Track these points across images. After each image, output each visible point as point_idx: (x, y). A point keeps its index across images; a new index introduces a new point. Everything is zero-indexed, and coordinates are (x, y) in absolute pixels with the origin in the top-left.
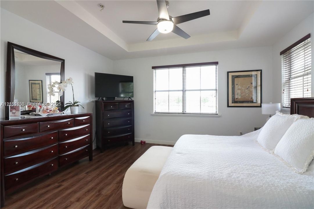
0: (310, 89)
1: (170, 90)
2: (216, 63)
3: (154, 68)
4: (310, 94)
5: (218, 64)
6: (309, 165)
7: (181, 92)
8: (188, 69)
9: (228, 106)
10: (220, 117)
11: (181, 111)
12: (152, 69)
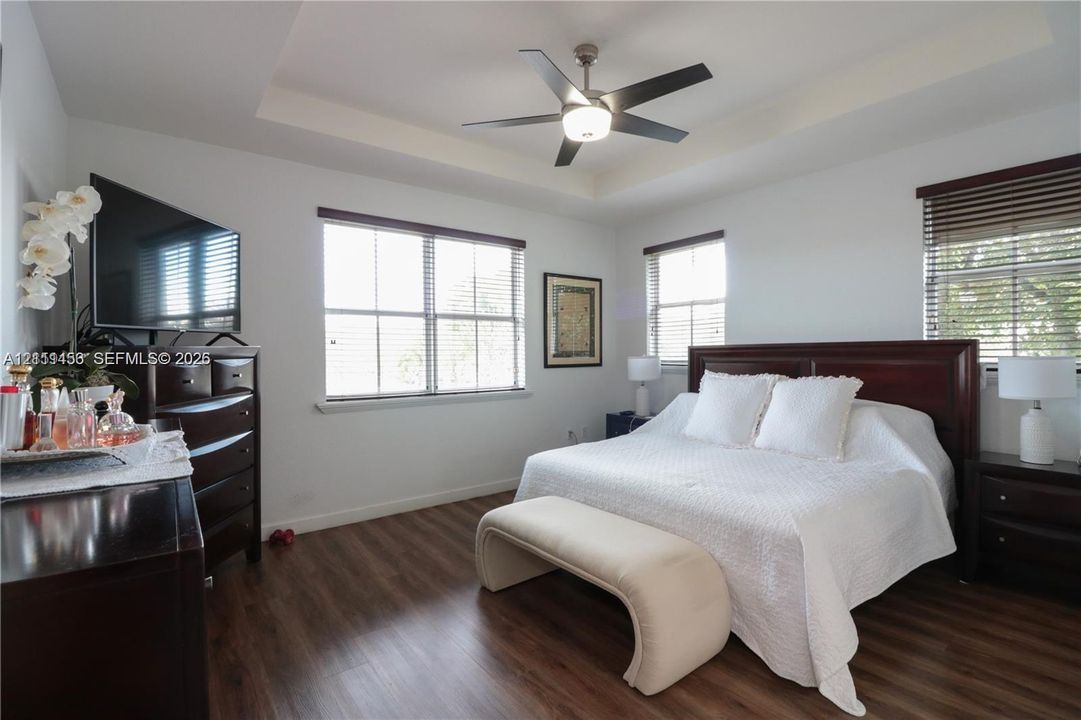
0: (723, 330)
1: (380, 308)
2: (518, 244)
3: (325, 213)
4: (723, 339)
5: (524, 247)
6: (845, 444)
7: (422, 321)
8: (441, 244)
9: (547, 366)
10: (529, 395)
11: (420, 386)
12: (319, 216)
